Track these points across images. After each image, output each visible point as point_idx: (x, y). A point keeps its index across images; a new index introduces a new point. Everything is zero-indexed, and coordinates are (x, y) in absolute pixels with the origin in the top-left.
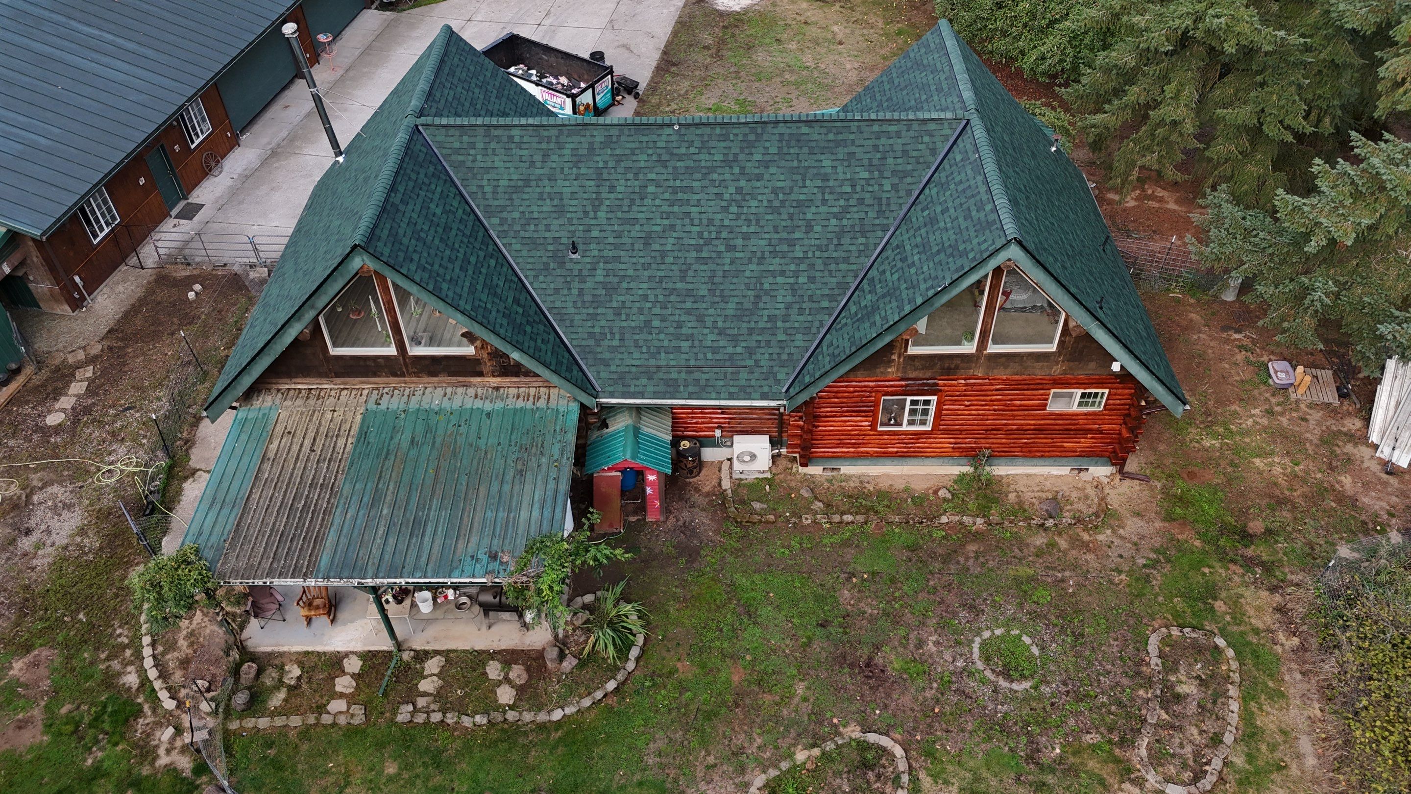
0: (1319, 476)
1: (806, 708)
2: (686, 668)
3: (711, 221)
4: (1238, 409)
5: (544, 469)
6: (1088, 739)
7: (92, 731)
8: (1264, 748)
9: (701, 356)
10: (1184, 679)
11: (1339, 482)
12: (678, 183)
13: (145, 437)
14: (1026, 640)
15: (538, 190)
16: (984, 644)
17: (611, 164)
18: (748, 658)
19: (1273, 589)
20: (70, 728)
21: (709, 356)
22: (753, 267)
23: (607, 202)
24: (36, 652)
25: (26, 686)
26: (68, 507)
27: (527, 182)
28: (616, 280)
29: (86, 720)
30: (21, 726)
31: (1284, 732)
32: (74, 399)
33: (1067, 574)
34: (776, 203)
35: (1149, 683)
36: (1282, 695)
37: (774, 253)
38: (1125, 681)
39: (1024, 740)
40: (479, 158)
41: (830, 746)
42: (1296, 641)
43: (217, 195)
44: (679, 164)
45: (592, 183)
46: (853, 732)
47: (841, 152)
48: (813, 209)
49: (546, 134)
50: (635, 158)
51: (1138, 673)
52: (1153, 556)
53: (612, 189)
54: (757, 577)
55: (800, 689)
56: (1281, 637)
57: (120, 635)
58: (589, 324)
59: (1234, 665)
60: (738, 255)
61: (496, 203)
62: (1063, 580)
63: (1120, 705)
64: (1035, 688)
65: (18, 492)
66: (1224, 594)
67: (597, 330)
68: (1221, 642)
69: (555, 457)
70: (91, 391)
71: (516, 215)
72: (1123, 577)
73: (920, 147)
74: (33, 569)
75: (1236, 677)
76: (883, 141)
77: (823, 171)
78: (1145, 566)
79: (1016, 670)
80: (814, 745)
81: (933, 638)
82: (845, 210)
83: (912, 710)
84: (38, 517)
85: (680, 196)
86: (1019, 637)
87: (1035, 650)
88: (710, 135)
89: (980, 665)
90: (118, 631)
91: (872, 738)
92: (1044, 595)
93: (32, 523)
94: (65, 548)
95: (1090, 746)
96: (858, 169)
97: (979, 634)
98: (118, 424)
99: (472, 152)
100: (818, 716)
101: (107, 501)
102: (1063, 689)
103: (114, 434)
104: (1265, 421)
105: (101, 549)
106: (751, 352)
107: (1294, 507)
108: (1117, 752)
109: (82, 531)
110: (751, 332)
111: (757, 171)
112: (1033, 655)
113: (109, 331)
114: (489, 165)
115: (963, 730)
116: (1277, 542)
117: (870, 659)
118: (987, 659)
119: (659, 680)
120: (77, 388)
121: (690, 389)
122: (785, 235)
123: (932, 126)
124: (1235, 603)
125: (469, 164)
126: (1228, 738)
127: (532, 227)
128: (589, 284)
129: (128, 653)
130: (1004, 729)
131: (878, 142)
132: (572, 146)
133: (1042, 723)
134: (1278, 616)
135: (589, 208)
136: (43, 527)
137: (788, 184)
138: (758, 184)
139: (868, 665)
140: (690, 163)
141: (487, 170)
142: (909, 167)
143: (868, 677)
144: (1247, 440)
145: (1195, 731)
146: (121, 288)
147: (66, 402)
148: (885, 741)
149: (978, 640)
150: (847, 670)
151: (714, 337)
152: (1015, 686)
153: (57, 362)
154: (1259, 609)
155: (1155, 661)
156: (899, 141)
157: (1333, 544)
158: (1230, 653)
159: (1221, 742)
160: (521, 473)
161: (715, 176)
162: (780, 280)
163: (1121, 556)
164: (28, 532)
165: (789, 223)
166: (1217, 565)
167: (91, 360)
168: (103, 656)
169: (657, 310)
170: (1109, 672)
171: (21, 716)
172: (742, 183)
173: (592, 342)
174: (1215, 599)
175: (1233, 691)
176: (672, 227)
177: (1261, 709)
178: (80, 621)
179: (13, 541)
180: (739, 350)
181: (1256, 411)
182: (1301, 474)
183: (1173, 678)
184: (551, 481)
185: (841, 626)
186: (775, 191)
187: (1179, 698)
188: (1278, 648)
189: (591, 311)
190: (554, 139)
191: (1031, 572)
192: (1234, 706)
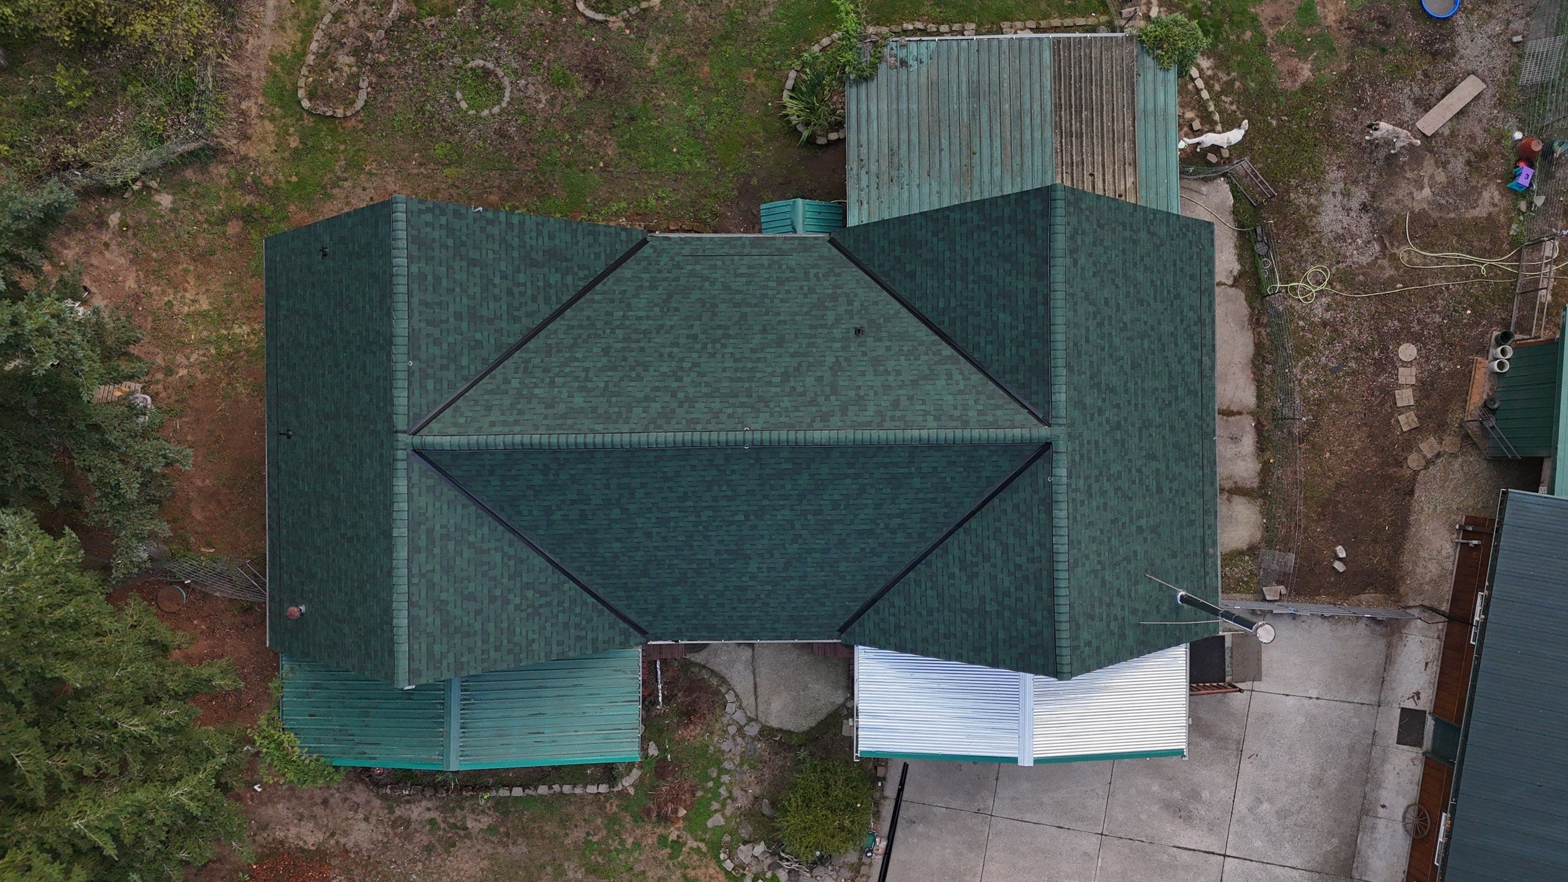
0: (154, 289)
1: (650, 43)
2: (747, 76)
3: (712, 355)
4: (199, 375)
5: (873, 160)
6: (434, 20)
7: (1218, 17)
8: (303, 15)
9: (728, 263)
10: (346, 69)
11: (138, 281)
12: (747, 385)
13: (1303, 329)
14: (464, 105)
15: (901, 378)
16: (499, 102)
17: (821, 399)
18: (696, 89)
19: (245, 158)
20: (1236, 18)
21: (719, 263)
22: (669, 323)
23: (824, 368)
24: (1298, 85)
25: (1291, 55)
26: (1339, 238)
27: (914, 383)
28: (813, 313)
29: (1227, 27)
30: (1277, 21)
31: (283, 28)
32: (1402, 380)
33: (415, 171)
34: (639, 369)
35: (374, 66)
36: (273, 59)
37: (645, 332)
38: (392, 70)
39: (483, 18)
40: (971, 403)
41: (633, 10)
42: (244, 106)
43: (1388, 767)
44: (745, 400)
45: (841, 383)
46: (616, 23)
47: (562, 408)
48: (599, 365)
49: (897, 424)
50: (794, 404)
51: (381, 76)
52: (336, 191)
53: (820, 379)
54: (687, 167)
55: (653, 61)
56: (254, 111)
57: (1232, 103)
58: (839, 282)
59: (301, 83)
60: (685, 332)
61: (947, 367)
62: (421, 164)
63: (400, 49)
64: (466, 62)
65: (1395, 251)
66: (287, 155)
67: (832, 279)
68: (306, 104)
69: (863, 171)
70: (1388, 393)
71: (924, 358)
72: (367, 168)
73: (470, 414)
74: (1339, 167)
75: (304, 71)
76: (511, 419)
77: (584, 394)
78: (346, 180)
79: (477, 76)
80: (645, 10)
81: (541, 106)
82: (565, 364)
83: (566, 42)
84: (1362, 224)
85: (745, 375)
86: (471, 107)
87: (458, 95)
88: (708, 422)
89: (506, 82)
90: (1234, 107)
91: (600, 17)
92: (439, 150)
93: (1366, 219)
94: (1320, 191)
95: (434, 15)
96: (546, 395)
97: (502, 110)
98: (1338, 347)
99: (980, 407)
100: (642, 36)
101: (1305, 247)
102: (444, 62)
103: (1338, 334)
104: (180, 359)
105: (1288, 192)
106: (678, 266)
107: (191, 251)
108: (414, 9)
109: (1314, 210)
110: (677, 279)
111: (659, 394)
112: (462, 90)
113: (1411, 493)
114: (959, 397)
115: (529, 26)
116: (221, 211)
117: (595, 87)
118: (500, 88)
119: (768, 65)
120: (1405, 397)
121: (740, 242)
122: (633, 345)
123: (452, 430)
124: (280, 145)
125: (983, 397)
126: (328, 18)
127: (905, 348)
128: (842, 309)
129: (1217, 87)
130: (495, 26)
131: (518, 417)
132: (866, 413)
133: (466, 32)
134: (250, 131)
135: (844, 364)
136: (1353, 214)
137: (623, 384)
138: (657, 384)
139: (598, 81)
140: (731, 400)
141: (961, 392)
142: (486, 397)
143: (598, 70)
144: (205, 333)
145: (351, 24)
146: (1433, 568)
147: (1407, 376)
148: (590, 14)
149: (504, 105)
150: (615, 75)
151: (713, 275)
152: (481, 63)
153: (1447, 440)
154: (263, 140)
155: (364, 85)
156: (492, 419)
157: (174, 210)
158: (301, 93)
159: (333, 15)
160: (892, 153)
161: (705, 390)
162: (643, 314)
163: (364, 189)
164: (1364, 208)
165: (627, 354)
166: (283, 185)
167: (1409, 442)
168: (1237, 84)
169: (770, 293)
170: (405, 78)
171: (1282, 28)
172: (675, 385)
173: (837, 270)
174: (296, 148)
175: (310, 59)
176: (753, 351)
177: (294, 46)
178: (1272, 117)
179: (1373, 196)
180: (689, 267)
181: (183, 372)
182: (171, 291)
183: (354, 69)
184: (865, 146)
185: (616, 118)
186: (639, 378)
187: (355, 52)
188: (261, 100)
189: (839, 291)
190: (888, 419)
191: (447, 171)
192: (314, 46)
